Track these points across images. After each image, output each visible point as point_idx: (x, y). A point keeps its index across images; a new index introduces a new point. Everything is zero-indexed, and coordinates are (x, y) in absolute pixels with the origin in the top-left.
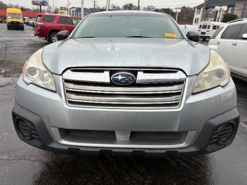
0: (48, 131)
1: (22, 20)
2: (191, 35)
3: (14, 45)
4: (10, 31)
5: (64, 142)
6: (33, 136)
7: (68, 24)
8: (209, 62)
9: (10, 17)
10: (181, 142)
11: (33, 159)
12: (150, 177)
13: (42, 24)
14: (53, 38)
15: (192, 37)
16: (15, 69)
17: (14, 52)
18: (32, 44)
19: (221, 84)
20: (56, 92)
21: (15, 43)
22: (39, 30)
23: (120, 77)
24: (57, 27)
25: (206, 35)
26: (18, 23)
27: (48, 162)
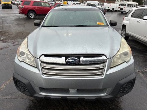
0: (33, 88)
1: (11, 2)
2: (112, 22)
3: (7, 20)
4: (4, 10)
5: (42, 93)
6: (25, 90)
7: (39, 6)
8: (120, 48)
9: (3, 1)
10: (104, 93)
11: (24, 98)
12: (88, 108)
13: (23, 6)
14: (30, 15)
15: (113, 23)
16: (9, 37)
17: (8, 25)
18: (18, 19)
19: (126, 61)
20: (36, 67)
21: (7, 18)
22: (21, 10)
23: (71, 60)
24: (33, 8)
25: (123, 10)
26: (8, 4)
27: (33, 100)
